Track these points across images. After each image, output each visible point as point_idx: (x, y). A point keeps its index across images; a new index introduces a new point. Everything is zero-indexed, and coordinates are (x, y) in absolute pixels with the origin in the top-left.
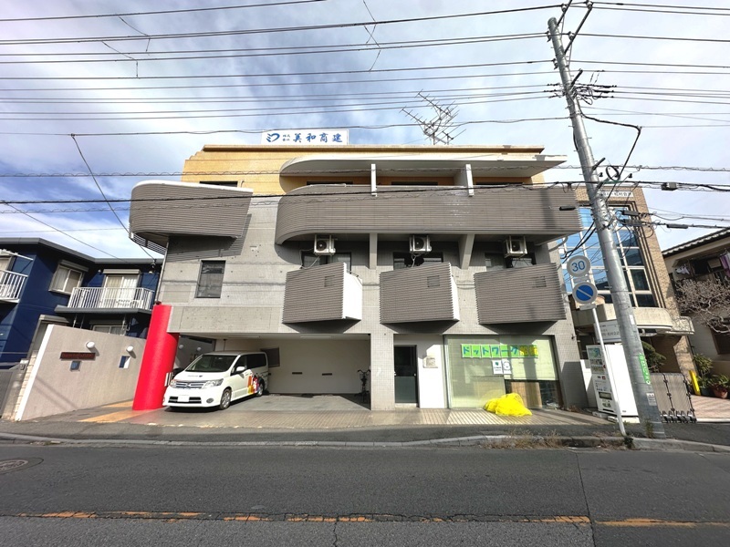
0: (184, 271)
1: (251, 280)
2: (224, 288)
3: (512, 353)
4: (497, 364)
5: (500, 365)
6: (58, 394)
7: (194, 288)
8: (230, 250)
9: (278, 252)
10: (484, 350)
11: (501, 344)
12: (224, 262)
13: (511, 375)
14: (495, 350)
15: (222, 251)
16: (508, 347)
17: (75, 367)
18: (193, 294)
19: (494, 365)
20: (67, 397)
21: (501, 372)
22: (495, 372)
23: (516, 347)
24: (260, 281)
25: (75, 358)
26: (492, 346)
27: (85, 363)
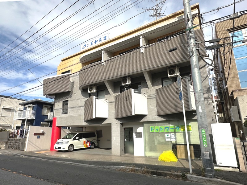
0: (59, 105)
1: (75, 106)
2: (69, 110)
3: (176, 130)
4: (168, 135)
5: (169, 136)
6: (35, 145)
7: (61, 111)
8: (70, 96)
9: (82, 94)
10: (161, 129)
11: (171, 125)
12: (68, 101)
13: (176, 141)
14: (167, 129)
15: (68, 97)
16: (174, 127)
17: (39, 138)
18: (61, 113)
19: (166, 136)
20: (38, 146)
21: (169, 140)
22: (167, 140)
23: (179, 127)
24: (77, 106)
25: (38, 135)
26: (165, 126)
27: (41, 136)
